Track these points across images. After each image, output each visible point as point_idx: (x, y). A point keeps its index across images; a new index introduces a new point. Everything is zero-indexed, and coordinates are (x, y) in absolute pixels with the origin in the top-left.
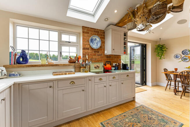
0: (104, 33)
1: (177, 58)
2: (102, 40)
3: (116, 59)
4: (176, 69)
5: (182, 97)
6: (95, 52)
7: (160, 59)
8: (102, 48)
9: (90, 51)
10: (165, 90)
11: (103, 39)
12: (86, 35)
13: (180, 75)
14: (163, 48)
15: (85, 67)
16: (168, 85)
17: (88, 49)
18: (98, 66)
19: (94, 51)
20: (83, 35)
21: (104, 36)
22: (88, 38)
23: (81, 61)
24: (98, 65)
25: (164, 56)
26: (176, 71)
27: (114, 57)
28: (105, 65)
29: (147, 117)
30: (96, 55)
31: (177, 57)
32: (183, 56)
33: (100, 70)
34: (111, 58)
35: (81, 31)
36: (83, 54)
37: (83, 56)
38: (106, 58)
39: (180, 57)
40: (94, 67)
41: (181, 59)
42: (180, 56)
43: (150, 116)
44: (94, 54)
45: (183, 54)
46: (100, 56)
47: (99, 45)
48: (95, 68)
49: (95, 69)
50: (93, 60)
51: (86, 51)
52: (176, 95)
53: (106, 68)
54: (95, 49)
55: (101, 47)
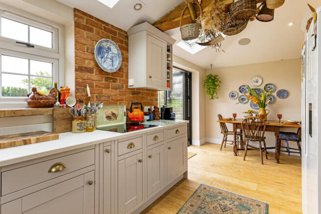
0: (127, 37)
1: (234, 98)
2: (122, 54)
3: (149, 98)
4: (235, 115)
5: (247, 159)
6: (107, 79)
7: (212, 98)
8: (123, 72)
9: (95, 76)
10: (221, 150)
11: (124, 52)
12: (85, 33)
13: (243, 124)
14: (216, 81)
15: (86, 118)
16: (224, 141)
17: (90, 71)
18: (113, 114)
19: (106, 77)
20: (76, 33)
21: (127, 44)
22: (90, 42)
23: (71, 102)
24: (114, 112)
25: (217, 94)
26: (235, 117)
27: (146, 93)
28: (131, 110)
29: (219, 208)
30: (109, 88)
31: (232, 96)
32: (240, 94)
33: (118, 122)
34: (140, 95)
35: (69, 19)
36: (77, 83)
37: (77, 89)
38: (131, 95)
39: (236, 97)
40: (105, 116)
41: (238, 99)
42: (237, 95)
43: (221, 202)
44: (105, 84)
45: (240, 92)
46: (118, 91)
47: (117, 64)
48: (108, 117)
49: (108, 121)
50: (103, 98)
51: (86, 75)
52: (236, 155)
53: (133, 118)
54: (109, 71)
55: (120, 69)
